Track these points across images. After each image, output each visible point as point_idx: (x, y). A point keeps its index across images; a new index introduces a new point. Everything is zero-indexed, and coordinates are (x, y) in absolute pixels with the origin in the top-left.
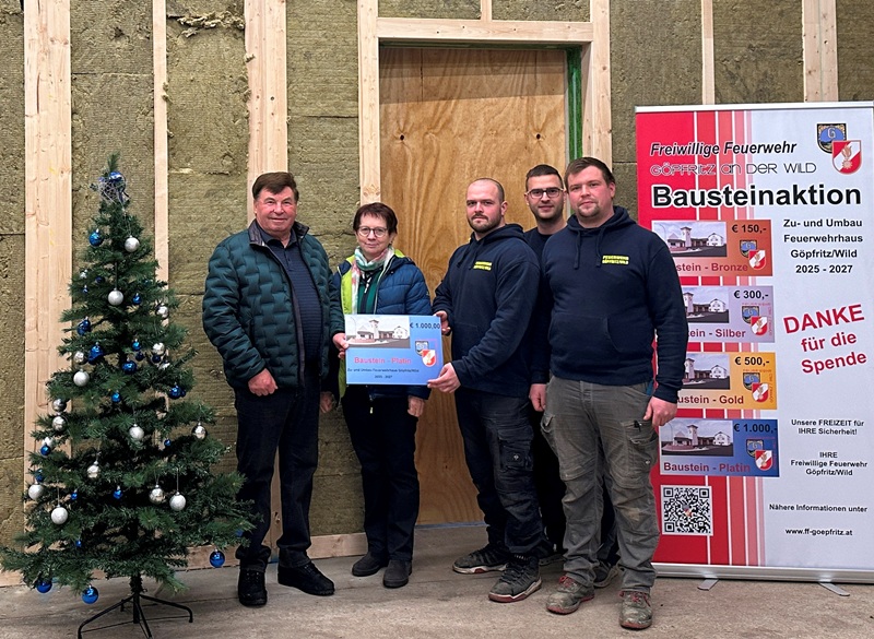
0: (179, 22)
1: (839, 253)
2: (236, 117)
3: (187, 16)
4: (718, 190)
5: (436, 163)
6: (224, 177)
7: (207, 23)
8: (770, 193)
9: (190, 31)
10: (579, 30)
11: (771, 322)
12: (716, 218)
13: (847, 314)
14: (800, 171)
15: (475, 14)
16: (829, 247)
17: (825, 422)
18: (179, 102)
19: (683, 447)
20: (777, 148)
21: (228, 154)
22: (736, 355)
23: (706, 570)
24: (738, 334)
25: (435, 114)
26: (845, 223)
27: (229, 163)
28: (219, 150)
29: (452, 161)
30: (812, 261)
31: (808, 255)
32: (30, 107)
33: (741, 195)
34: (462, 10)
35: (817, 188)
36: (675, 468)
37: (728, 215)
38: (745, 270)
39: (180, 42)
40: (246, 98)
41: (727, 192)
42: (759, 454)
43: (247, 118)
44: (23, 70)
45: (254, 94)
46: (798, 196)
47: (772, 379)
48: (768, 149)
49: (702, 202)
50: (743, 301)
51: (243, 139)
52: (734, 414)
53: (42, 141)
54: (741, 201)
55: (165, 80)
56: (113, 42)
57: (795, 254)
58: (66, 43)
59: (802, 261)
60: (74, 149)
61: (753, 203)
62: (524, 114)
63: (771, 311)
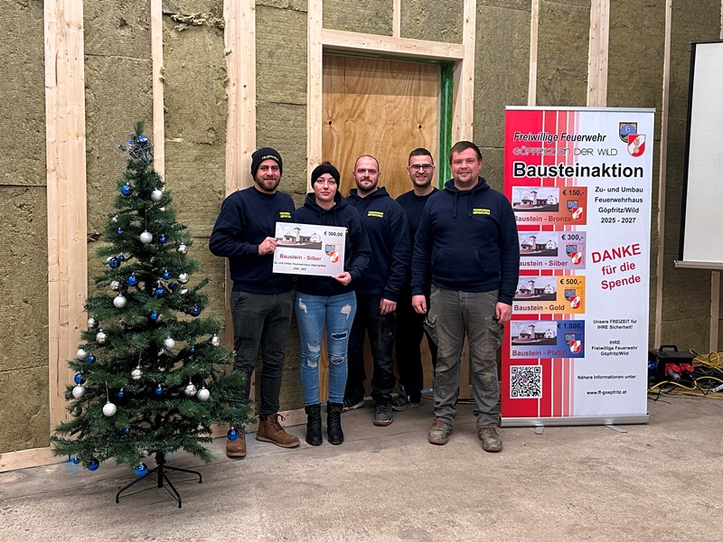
0: (173, 19)
1: (628, 210)
2: (218, 98)
3: (178, 13)
4: (555, 166)
5: (353, 144)
6: (208, 146)
7: (195, 21)
8: (588, 168)
9: (181, 27)
10: (456, 50)
11: (584, 255)
12: (553, 186)
13: (630, 250)
14: (607, 154)
15: (389, 33)
16: (622, 205)
17: (614, 321)
18: (172, 83)
19: (526, 340)
20: (594, 138)
21: (212, 129)
22: (561, 278)
23: (537, 421)
24: (563, 264)
25: (353, 106)
26: (633, 190)
27: (212, 135)
28: (205, 125)
29: (364, 142)
30: (612, 215)
31: (609, 211)
32: (50, 80)
33: (570, 170)
34: (380, 28)
35: (617, 166)
36: (520, 354)
37: (561, 183)
38: (570, 221)
39: (173, 34)
40: (226, 84)
41: (561, 168)
42: (573, 343)
43: (226, 100)
44: (43, 48)
45: (232, 81)
46: (605, 171)
47: (583, 293)
48: (588, 139)
49: (545, 174)
50: (567, 242)
51: (224, 117)
52: (558, 317)
53: (61, 109)
54: (569, 174)
55: (162, 65)
56: (119, 30)
57: (601, 210)
58: (80, 28)
59: (605, 215)
60: (87, 118)
61: (577, 175)
62: (411, 111)
63: (584, 249)
